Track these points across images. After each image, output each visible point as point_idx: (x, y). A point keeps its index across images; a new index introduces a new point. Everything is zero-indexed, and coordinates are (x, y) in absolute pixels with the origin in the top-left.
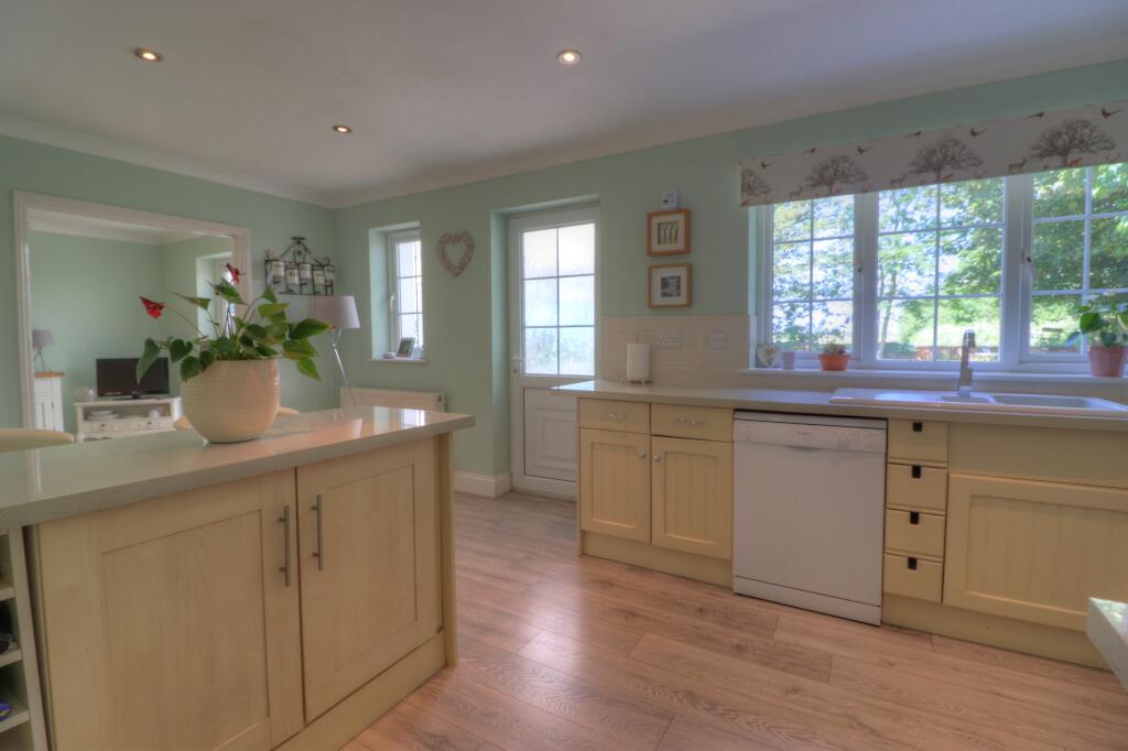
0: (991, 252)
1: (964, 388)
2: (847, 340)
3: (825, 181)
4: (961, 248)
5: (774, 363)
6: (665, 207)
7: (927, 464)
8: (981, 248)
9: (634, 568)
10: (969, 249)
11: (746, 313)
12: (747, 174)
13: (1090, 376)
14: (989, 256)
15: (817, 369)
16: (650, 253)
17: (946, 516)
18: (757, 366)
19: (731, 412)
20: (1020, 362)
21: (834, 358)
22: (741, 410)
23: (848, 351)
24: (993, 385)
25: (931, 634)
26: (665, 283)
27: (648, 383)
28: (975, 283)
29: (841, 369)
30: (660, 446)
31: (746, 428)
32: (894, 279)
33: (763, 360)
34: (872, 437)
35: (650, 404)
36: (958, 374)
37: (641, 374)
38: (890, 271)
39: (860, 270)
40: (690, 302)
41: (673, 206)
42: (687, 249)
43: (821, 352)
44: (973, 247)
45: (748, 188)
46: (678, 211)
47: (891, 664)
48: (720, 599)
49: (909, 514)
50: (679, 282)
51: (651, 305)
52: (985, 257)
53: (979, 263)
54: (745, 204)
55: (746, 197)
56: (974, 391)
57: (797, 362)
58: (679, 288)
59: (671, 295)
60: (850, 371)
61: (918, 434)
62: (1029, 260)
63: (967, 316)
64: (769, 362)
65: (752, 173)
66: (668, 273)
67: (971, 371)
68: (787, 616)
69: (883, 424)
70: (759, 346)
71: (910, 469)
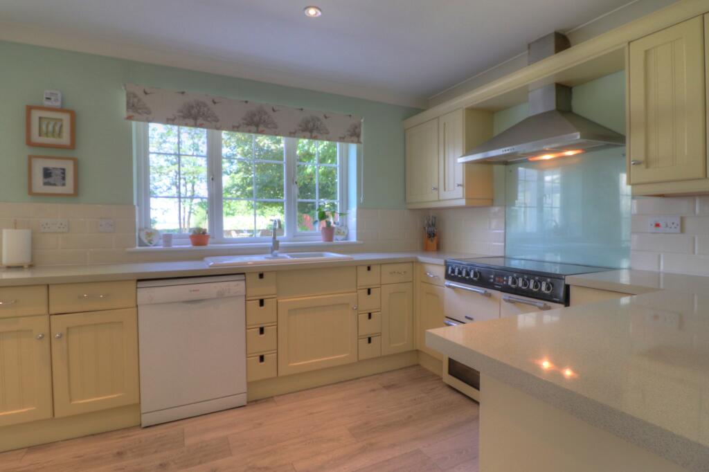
0: (246, 176)
1: (276, 252)
2: (205, 225)
3: (192, 115)
4: (231, 172)
5: (154, 243)
6: (47, 103)
7: (267, 297)
8: (241, 174)
9: (31, 449)
10: (235, 173)
11: (131, 203)
12: (131, 96)
13: (322, 242)
14: (246, 178)
15: (188, 245)
16: (29, 143)
17: (277, 325)
18: (140, 245)
19: (135, 282)
20: (294, 236)
21: (199, 237)
22: (143, 280)
23: (207, 231)
24: (288, 249)
25: (272, 397)
26: (47, 173)
27: (31, 266)
28: (239, 193)
29: (204, 244)
30: (59, 324)
31: (146, 294)
32: (193, 186)
33: (146, 241)
34: (236, 286)
35: (48, 286)
36: (271, 244)
37: (24, 259)
38: (191, 181)
39: (213, 179)
40: (76, 192)
41: (58, 104)
42: (73, 146)
43: (191, 234)
44: (237, 172)
45: (131, 106)
46: (62, 110)
47: (260, 424)
48: (133, 437)
49: (259, 329)
50: (64, 173)
51: (30, 192)
52: (244, 179)
53: (241, 182)
54: (130, 118)
55: (131, 114)
56: (281, 253)
57: (174, 241)
58: (64, 178)
59: (55, 185)
60: (210, 245)
61: (262, 280)
62: (296, 183)
63: (231, 212)
64: (150, 242)
65: (135, 96)
66: (51, 164)
67: (278, 242)
68: (188, 426)
69: (242, 277)
70: (140, 230)
71: (258, 301)
